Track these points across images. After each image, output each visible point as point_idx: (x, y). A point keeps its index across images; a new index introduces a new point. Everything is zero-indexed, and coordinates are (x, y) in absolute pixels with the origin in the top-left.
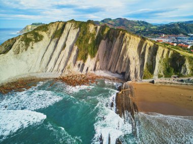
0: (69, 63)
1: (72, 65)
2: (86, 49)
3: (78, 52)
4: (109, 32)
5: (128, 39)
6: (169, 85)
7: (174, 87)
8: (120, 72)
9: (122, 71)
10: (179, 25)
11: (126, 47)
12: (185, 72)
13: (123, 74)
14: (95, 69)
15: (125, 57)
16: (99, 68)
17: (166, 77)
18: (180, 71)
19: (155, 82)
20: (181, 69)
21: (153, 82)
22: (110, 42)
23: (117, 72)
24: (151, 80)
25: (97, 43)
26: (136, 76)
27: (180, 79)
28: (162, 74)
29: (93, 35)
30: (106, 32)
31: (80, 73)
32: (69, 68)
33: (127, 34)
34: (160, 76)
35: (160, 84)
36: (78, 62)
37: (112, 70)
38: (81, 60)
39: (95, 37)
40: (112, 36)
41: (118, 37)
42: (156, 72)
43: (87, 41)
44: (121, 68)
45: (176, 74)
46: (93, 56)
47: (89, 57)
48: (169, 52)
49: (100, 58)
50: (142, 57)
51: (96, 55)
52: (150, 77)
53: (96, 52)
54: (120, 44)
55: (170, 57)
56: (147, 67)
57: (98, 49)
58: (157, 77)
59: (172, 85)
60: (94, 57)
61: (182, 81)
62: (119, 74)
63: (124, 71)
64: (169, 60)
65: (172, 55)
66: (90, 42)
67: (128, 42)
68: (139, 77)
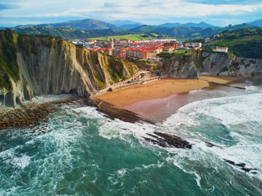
6: (123, 88)
8: (67, 90)
12: (126, 74)
13: (73, 92)
17: (116, 83)
18: (123, 75)
19: (112, 89)
20: (122, 73)
21: (110, 90)
23: (64, 92)
24: (108, 88)
26: (91, 89)
27: (127, 81)
28: (111, 80)
30: (15, 41)
34: (111, 84)
35: (116, 90)
37: (56, 90)
38: (1, 88)
41: (52, 47)
42: (107, 81)
44: (69, 85)
45: (121, 78)
47: (12, 80)
48: (104, 58)
49: (28, 80)
50: (85, 67)
51: (21, 77)
52: (104, 87)
53: (18, 71)
55: (107, 63)
56: (96, 77)
59: (125, 88)
60: (18, 79)
61: (129, 82)
62: (67, 93)
63: (74, 87)
64: (108, 66)
65: (109, 61)
67: (69, 51)
68: (94, 90)
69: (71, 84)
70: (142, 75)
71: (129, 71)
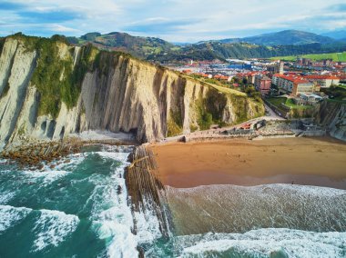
0: (20, 123)
1: (28, 125)
2: (56, 91)
3: (38, 98)
4: (98, 57)
5: (135, 70)
6: (208, 141)
7: (216, 143)
8: (127, 129)
9: (130, 127)
10: (212, 45)
11: (132, 83)
12: (228, 118)
13: (134, 131)
14: (78, 130)
15: (134, 103)
16: (87, 125)
17: (202, 129)
18: (222, 117)
19: (187, 139)
20: (222, 115)
21: (183, 140)
22: (103, 76)
23: (122, 130)
24: (180, 137)
25: (76, 78)
26: (155, 133)
27: (222, 130)
28: (196, 124)
29: (67, 64)
30: (92, 58)
31: (48, 140)
32: (21, 132)
33: (132, 62)
34: (193, 129)
35: (194, 142)
36: (41, 119)
37: (113, 127)
38: (47, 113)
39: (73, 66)
40: (105, 65)
41: (118, 67)
42: (186, 123)
43: (56, 75)
44: (128, 121)
45: (216, 123)
46: (71, 104)
47: (63, 106)
48: (202, 89)
49: (86, 106)
50: (162, 98)
51: (79, 102)
52: (179, 133)
53: (78, 96)
54: (123, 78)
55: (204, 96)
56: (172, 116)
57: (80, 89)
58: (189, 131)
59: (213, 140)
60: (74, 105)
61: (225, 132)
62: (126, 133)
63: (135, 126)
64: (204, 101)
65: (208, 94)
66: (62, 78)
67: (136, 75)
68: (160, 135)
69: (131, 121)
70: (263, 123)
71: (238, 114)
